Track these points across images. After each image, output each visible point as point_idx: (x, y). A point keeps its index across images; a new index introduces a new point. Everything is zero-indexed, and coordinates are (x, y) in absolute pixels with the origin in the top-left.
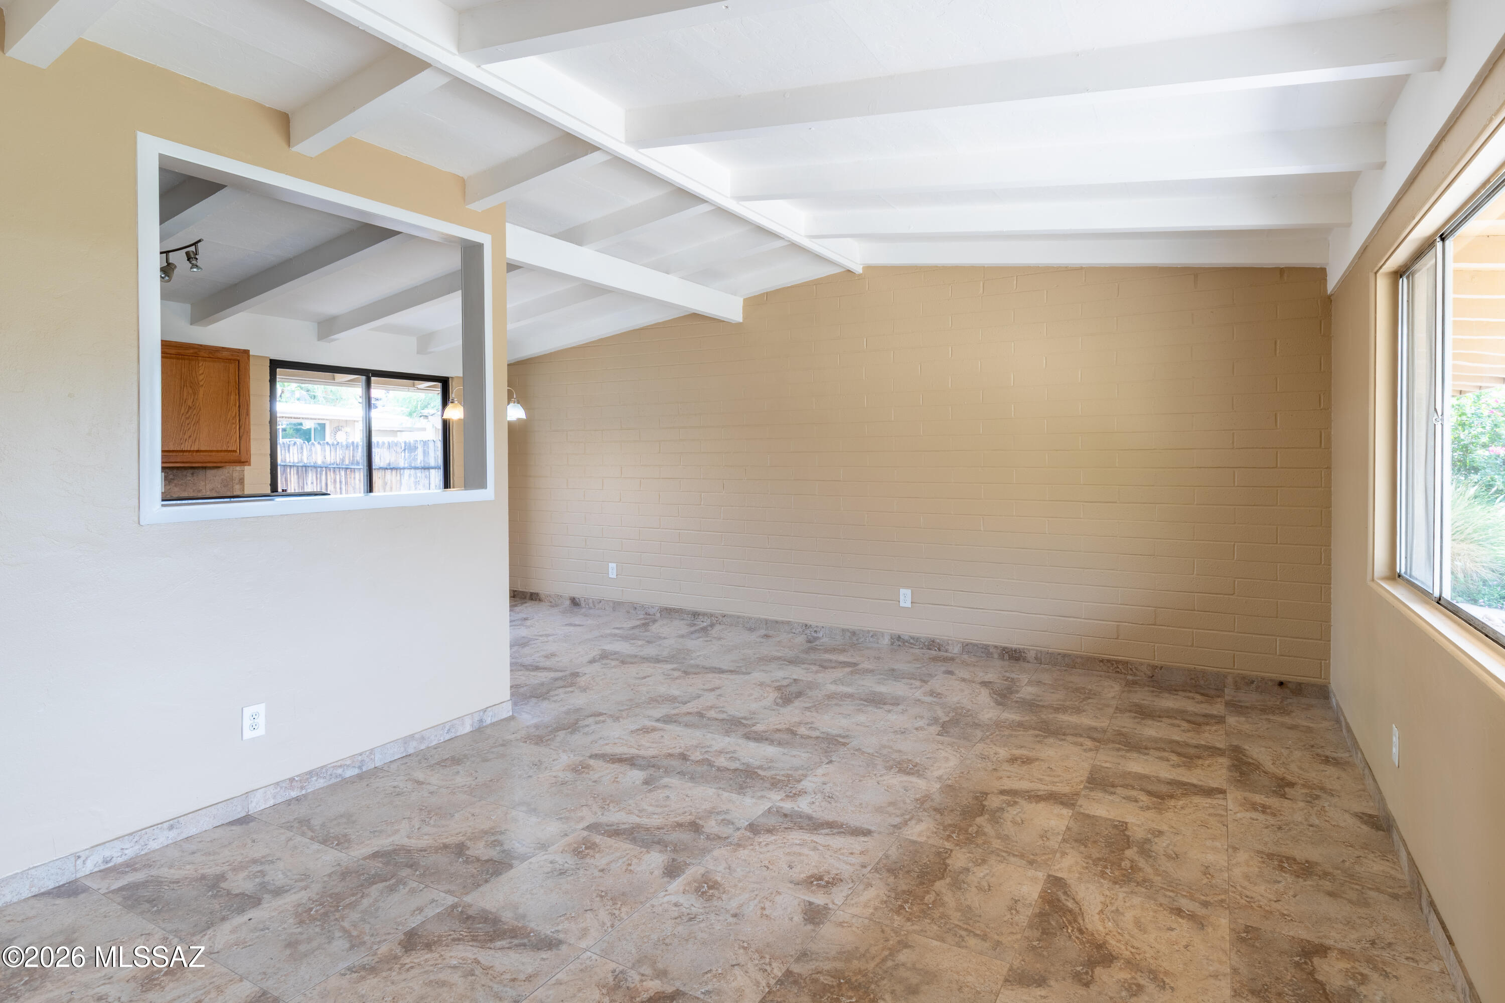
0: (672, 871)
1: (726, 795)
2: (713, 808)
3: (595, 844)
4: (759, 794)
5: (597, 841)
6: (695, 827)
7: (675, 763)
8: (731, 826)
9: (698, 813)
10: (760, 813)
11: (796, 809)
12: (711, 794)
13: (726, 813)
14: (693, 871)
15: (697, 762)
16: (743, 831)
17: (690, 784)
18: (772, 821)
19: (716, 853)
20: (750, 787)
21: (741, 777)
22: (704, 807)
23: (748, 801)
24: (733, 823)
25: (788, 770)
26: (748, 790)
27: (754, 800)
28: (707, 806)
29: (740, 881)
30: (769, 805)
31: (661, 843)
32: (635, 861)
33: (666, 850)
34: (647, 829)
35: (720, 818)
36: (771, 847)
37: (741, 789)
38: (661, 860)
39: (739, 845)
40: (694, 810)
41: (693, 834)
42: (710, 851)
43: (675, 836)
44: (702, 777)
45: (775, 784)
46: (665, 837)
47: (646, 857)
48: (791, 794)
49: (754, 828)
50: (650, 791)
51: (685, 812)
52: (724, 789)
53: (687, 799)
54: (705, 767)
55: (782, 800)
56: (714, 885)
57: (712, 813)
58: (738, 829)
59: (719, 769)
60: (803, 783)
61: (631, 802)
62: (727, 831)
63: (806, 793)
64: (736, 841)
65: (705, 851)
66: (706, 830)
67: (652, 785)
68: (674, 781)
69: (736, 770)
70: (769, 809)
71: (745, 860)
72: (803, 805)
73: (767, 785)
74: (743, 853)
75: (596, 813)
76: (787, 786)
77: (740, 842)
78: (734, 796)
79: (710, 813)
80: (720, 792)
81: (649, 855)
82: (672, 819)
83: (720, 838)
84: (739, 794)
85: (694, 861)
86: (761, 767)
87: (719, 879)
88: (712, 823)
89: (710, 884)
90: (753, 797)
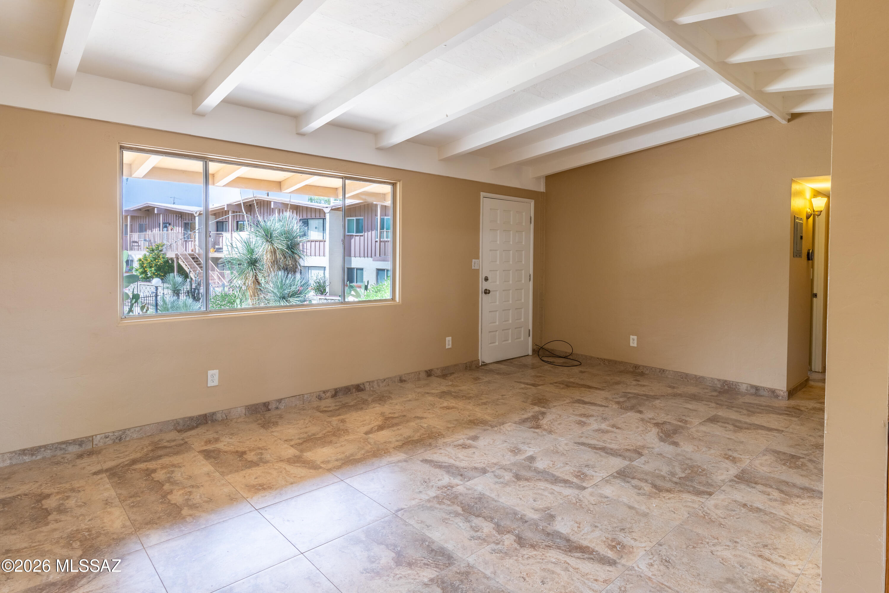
0: (532, 459)
1: (493, 495)
2: (504, 487)
3: (577, 478)
4: (470, 492)
5: (575, 479)
6: (518, 477)
7: (528, 534)
8: (496, 474)
9: (515, 485)
10: (476, 479)
11: (452, 478)
12: (503, 497)
13: (497, 482)
14: (520, 457)
15: (509, 532)
16: (490, 470)
17: (517, 508)
18: (471, 474)
19: (509, 463)
20: (474, 498)
21: (477, 508)
22: (510, 489)
23: (480, 488)
24: (495, 475)
25: (436, 508)
26: (476, 496)
27: (476, 488)
28: (508, 489)
29: (500, 451)
30: (468, 483)
31: (537, 471)
32: (551, 466)
33: (535, 468)
34: (546, 480)
35: (501, 480)
36: (480, 461)
37: (481, 498)
38: (537, 464)
39: (495, 464)
40: (517, 487)
41: (520, 473)
42: (512, 464)
43: (529, 474)
44: (507, 514)
45: (454, 498)
46: (535, 474)
47: (545, 466)
48: (449, 488)
49: (484, 471)
50: (548, 508)
51: (523, 487)
52: (493, 500)
53: (521, 496)
54: (502, 524)
55: (458, 485)
56: (512, 451)
57: (506, 484)
58: (493, 472)
59: (491, 519)
60: (435, 495)
61: (561, 502)
62: (499, 472)
63: (438, 488)
64: (496, 467)
65: (514, 464)
66: (511, 475)
67: (548, 514)
68: (532, 515)
69: (478, 516)
70: (469, 480)
71: (495, 458)
72: (446, 479)
73: (461, 498)
74: (495, 461)
75: (583, 497)
76: (447, 495)
77: (494, 465)
78: (488, 493)
79: (507, 484)
80: (496, 498)
81: (544, 467)
82: (532, 484)
83: (505, 469)
84: (484, 494)
85: (520, 461)
86: (457, 515)
87: (509, 453)
88: (507, 478)
89: (514, 452)
90: (475, 490)
